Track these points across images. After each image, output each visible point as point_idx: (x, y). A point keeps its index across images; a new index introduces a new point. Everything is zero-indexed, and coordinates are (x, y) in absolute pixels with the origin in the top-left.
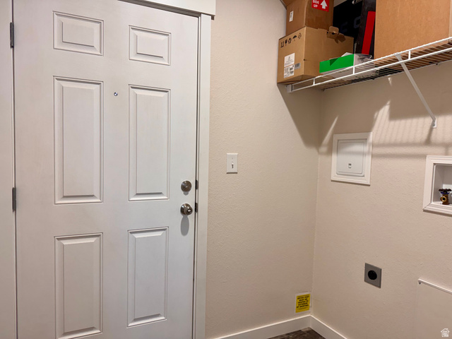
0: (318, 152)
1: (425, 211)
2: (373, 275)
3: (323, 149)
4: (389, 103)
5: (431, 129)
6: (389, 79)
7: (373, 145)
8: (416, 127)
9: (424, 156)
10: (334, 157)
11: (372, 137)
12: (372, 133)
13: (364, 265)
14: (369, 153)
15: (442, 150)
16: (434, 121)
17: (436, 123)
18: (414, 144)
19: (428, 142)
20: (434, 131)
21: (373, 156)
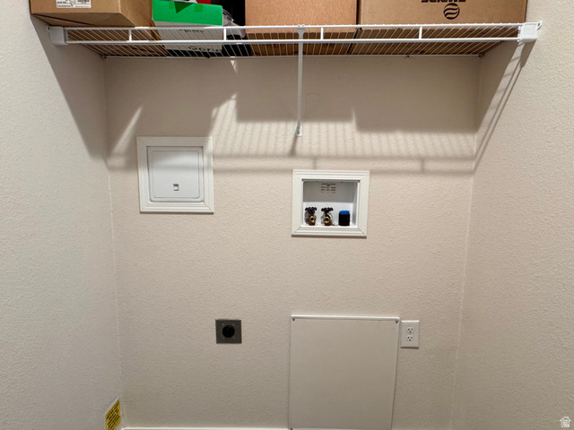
0: (106, 164)
1: (293, 236)
2: (229, 332)
3: (118, 161)
4: (234, 97)
5: (296, 137)
6: (233, 62)
7: (215, 157)
8: (275, 134)
9: (290, 171)
10: (143, 174)
11: (211, 144)
12: (211, 138)
13: (214, 323)
14: (209, 167)
15: (309, 163)
16: (298, 128)
17: (301, 130)
18: (274, 156)
19: (293, 153)
20: (299, 140)
21: (216, 171)
